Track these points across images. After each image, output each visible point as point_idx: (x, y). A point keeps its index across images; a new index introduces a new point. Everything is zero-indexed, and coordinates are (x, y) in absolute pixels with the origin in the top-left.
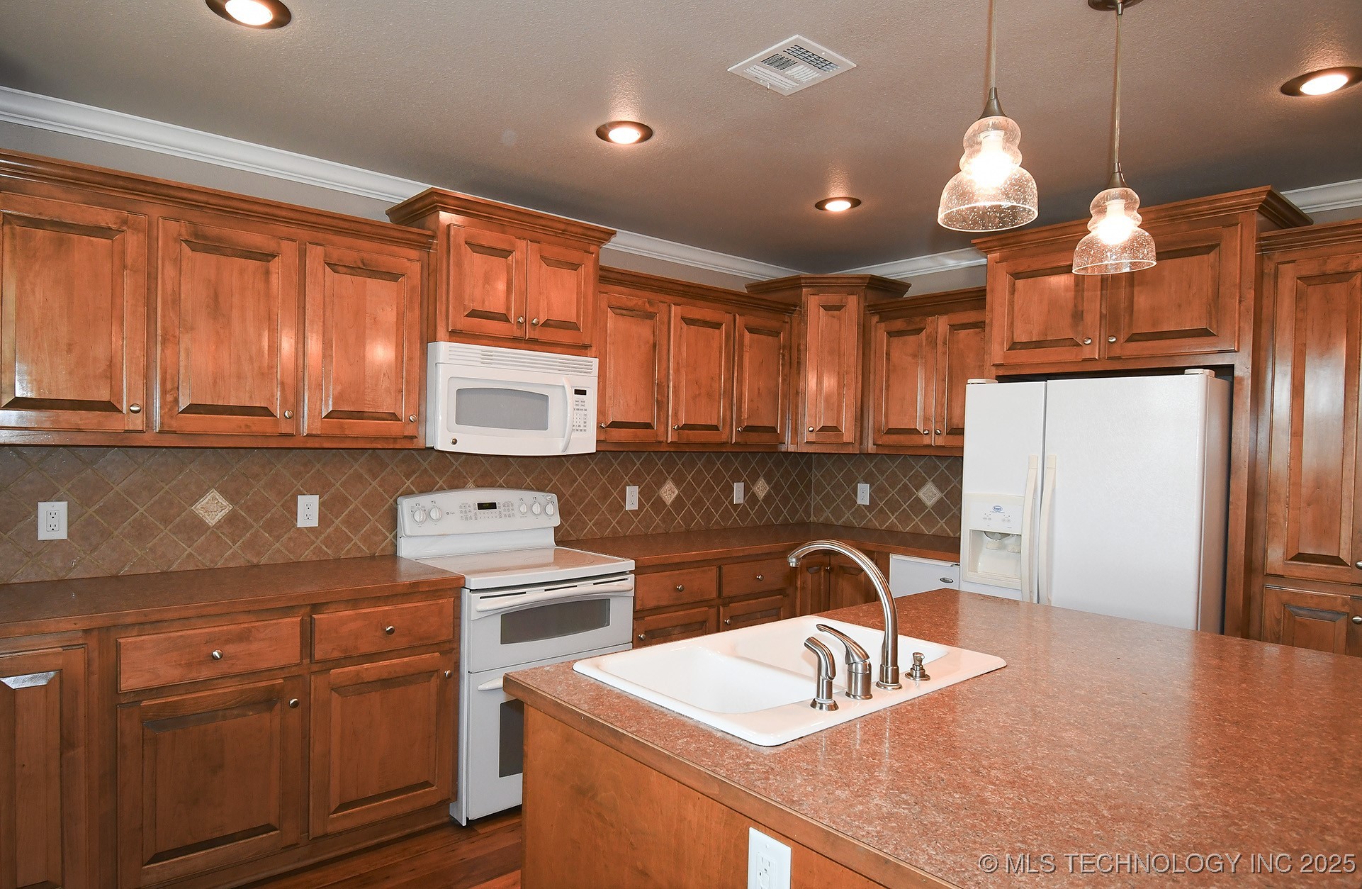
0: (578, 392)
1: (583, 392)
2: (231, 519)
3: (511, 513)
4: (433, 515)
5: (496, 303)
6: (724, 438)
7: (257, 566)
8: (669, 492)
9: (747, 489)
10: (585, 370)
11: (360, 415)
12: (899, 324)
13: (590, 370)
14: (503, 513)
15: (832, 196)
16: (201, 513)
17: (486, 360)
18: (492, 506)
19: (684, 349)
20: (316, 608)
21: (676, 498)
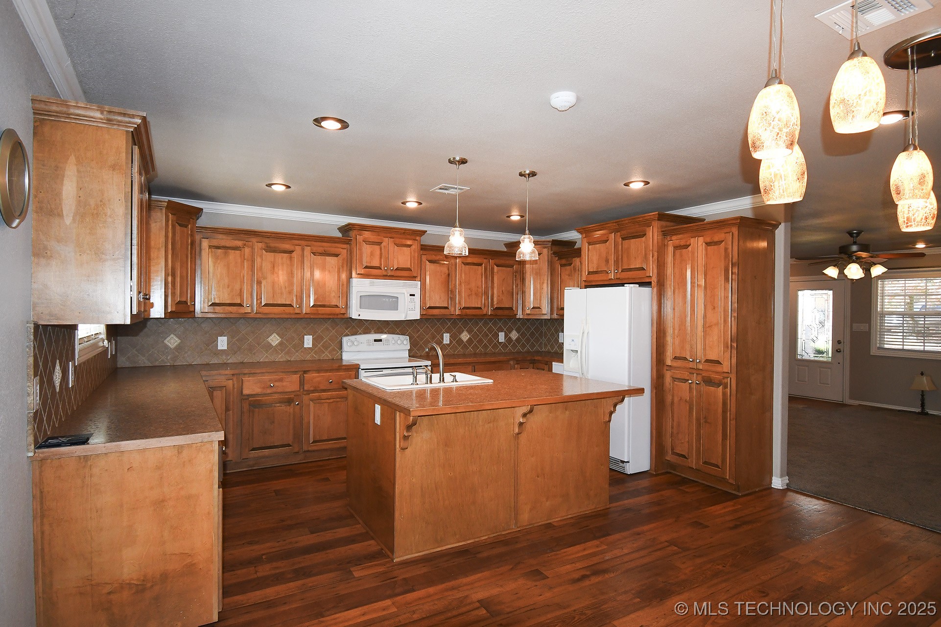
0: (411, 295)
1: (414, 295)
2: (281, 344)
3: (388, 343)
4: (355, 343)
5: (376, 263)
6: (485, 312)
7: (290, 361)
8: (465, 336)
9: (506, 336)
10: (415, 287)
11: (324, 306)
12: (564, 261)
13: (416, 286)
14: (385, 343)
15: (513, 214)
16: (270, 341)
17: (372, 285)
18: (380, 340)
19: (463, 275)
20: (305, 372)
21: (469, 339)
